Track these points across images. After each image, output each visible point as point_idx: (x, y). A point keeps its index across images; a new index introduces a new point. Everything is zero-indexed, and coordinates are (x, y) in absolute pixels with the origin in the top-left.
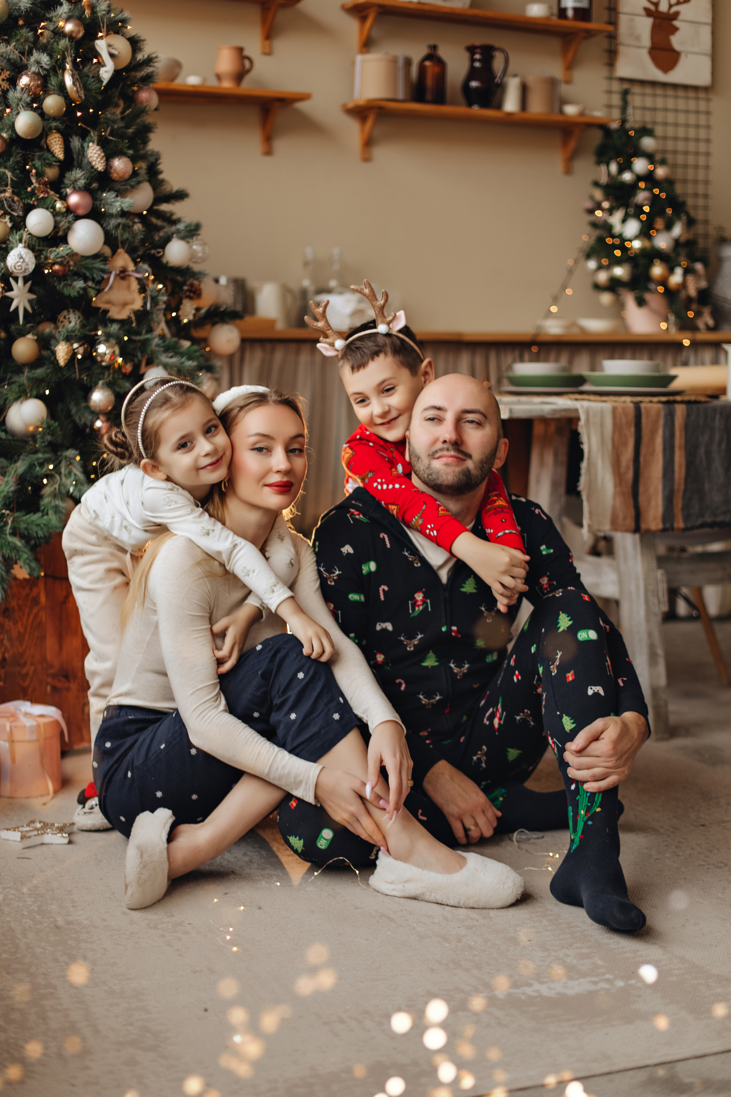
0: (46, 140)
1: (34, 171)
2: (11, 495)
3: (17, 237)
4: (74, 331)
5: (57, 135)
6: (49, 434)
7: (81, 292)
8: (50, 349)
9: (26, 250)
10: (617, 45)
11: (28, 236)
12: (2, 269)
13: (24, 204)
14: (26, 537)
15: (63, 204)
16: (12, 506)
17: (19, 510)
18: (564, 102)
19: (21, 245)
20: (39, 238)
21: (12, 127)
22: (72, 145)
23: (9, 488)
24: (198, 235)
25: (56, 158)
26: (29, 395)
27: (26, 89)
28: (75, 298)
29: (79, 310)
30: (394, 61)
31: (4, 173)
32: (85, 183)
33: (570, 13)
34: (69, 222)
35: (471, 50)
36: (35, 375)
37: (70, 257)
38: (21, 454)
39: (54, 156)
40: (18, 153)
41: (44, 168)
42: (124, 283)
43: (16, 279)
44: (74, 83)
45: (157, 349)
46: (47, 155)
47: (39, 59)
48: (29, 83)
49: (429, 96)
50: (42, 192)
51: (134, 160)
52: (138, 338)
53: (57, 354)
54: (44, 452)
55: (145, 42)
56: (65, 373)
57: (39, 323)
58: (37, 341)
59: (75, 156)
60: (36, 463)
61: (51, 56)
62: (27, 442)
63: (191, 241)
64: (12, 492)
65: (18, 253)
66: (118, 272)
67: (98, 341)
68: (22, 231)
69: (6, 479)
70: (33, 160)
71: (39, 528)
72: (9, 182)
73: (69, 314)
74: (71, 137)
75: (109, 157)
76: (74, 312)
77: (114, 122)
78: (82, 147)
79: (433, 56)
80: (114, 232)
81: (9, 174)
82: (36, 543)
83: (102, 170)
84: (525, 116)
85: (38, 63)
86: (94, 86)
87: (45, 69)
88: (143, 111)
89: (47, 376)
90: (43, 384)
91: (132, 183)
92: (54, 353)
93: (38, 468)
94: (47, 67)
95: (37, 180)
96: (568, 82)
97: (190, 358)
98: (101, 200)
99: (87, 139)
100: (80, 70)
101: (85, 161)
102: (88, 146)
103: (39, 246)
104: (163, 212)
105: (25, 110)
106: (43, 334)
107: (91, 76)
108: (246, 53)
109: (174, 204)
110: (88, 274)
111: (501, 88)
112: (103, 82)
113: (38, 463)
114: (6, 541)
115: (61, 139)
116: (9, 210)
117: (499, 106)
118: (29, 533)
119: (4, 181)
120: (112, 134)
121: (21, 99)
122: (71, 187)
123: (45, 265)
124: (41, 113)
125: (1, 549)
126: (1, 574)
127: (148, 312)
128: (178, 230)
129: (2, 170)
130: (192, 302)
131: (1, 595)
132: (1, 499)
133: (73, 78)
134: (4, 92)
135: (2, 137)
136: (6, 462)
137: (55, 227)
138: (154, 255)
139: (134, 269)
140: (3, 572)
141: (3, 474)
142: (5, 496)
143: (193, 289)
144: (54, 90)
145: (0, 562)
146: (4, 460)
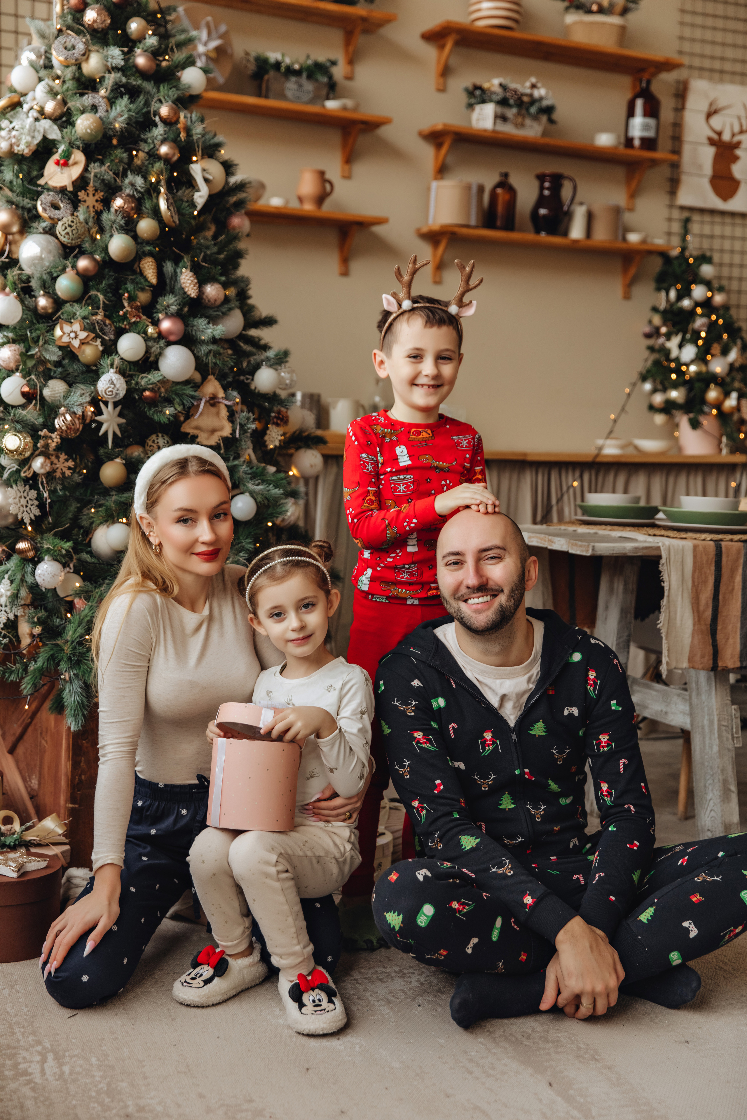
0: (139, 264)
1: (126, 295)
3: (109, 362)
5: (150, 260)
7: (172, 419)
9: (117, 376)
10: (679, 174)
11: (119, 361)
12: (93, 393)
13: (115, 327)
15: (154, 329)
18: (627, 230)
19: (112, 370)
20: (129, 362)
21: (106, 249)
22: (165, 269)
24: (286, 362)
25: (149, 282)
26: (116, 519)
27: (120, 211)
28: (165, 424)
29: (167, 434)
30: (469, 187)
31: (96, 296)
32: (178, 309)
33: (637, 143)
34: (160, 347)
35: (541, 178)
36: (121, 500)
37: (161, 383)
39: (146, 280)
40: (111, 276)
41: (137, 292)
42: (213, 410)
43: (106, 404)
44: (168, 207)
45: (245, 476)
46: (140, 279)
47: (133, 182)
48: (123, 205)
49: (499, 223)
50: (134, 317)
51: (225, 286)
55: (238, 166)
57: (126, 448)
58: (125, 465)
59: (168, 281)
61: (146, 180)
63: (279, 368)
65: (109, 378)
66: (208, 399)
68: (113, 356)
69: (90, 604)
70: (126, 284)
72: (101, 305)
74: (165, 262)
75: (201, 282)
76: (162, 436)
77: (207, 247)
78: (175, 272)
79: (504, 183)
80: (205, 359)
81: (101, 297)
83: (195, 297)
84: (590, 243)
85: (132, 185)
86: (188, 210)
87: (139, 192)
88: (235, 238)
91: (224, 310)
94: (142, 190)
95: (129, 303)
96: (631, 209)
97: (276, 487)
98: (193, 326)
99: (181, 264)
100: (175, 195)
101: (177, 287)
102: (181, 272)
103: (130, 370)
104: (252, 337)
105: (119, 233)
106: (130, 457)
107: (185, 200)
109: (263, 330)
110: (178, 400)
111: (568, 216)
112: (196, 207)
115: (153, 264)
116: (100, 334)
117: (566, 233)
119: (97, 304)
120: (204, 260)
121: (115, 221)
122: (164, 312)
123: (136, 390)
124: (135, 237)
125: (83, 676)
126: (82, 701)
127: (237, 439)
128: (268, 358)
129: (93, 292)
130: (279, 428)
131: (80, 722)
132: (84, 625)
133: (168, 202)
134: (99, 214)
135: (95, 260)
136: (91, 586)
137: (146, 352)
138: (243, 381)
139: (224, 396)
140: (84, 699)
141: (87, 599)
142: (88, 621)
143: (281, 416)
144: (149, 213)
145: (81, 688)
146: (88, 583)
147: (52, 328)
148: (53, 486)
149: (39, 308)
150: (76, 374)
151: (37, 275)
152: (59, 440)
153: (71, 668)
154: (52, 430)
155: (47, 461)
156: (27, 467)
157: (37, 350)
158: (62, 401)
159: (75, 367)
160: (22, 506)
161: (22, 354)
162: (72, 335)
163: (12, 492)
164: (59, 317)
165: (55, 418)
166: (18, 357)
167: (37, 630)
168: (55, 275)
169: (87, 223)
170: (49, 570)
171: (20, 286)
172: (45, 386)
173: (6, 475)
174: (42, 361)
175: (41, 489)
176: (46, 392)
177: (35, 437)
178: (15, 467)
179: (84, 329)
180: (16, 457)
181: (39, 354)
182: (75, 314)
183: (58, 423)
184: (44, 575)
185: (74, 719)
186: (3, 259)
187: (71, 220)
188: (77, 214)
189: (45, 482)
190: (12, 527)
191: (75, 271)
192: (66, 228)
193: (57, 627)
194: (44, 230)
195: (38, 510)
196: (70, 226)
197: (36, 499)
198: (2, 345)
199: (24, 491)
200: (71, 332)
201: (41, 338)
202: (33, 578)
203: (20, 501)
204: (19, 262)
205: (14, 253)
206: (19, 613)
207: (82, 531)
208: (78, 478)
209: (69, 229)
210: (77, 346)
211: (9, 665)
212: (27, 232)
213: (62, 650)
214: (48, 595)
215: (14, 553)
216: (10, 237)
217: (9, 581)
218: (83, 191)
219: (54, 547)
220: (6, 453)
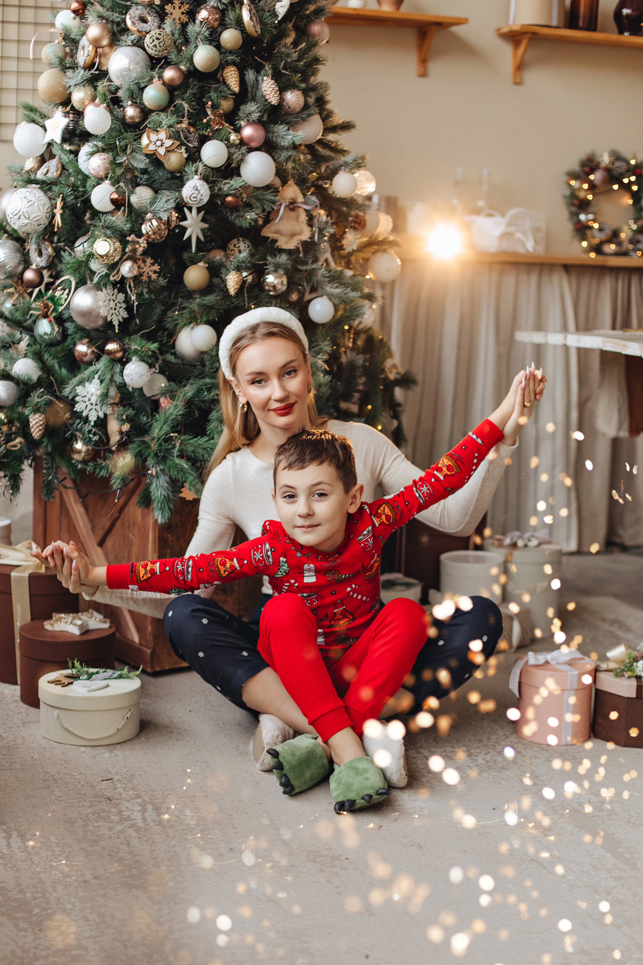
0: (223, 73)
1: (210, 103)
2: (179, 418)
3: (193, 169)
4: (244, 261)
5: (233, 68)
7: (253, 223)
8: (221, 278)
9: (202, 182)
11: (203, 168)
12: (178, 199)
13: (199, 134)
14: (192, 460)
15: (237, 136)
16: (179, 427)
17: (187, 432)
19: (196, 177)
20: (212, 169)
21: (191, 60)
22: (247, 78)
23: (177, 412)
24: (364, 166)
25: (232, 90)
26: (199, 321)
27: (205, 23)
28: (247, 229)
29: (248, 238)
31: (181, 105)
32: (259, 117)
34: (242, 154)
36: (206, 302)
37: (243, 189)
38: (189, 379)
39: (229, 89)
40: (195, 85)
41: (220, 100)
42: (293, 214)
43: (190, 209)
44: (251, 18)
45: (323, 279)
46: (223, 88)
48: (207, 17)
49: (581, 23)
50: (217, 124)
51: (306, 92)
52: (305, 268)
53: (227, 282)
56: (234, 300)
57: (210, 251)
58: (208, 269)
59: (249, 89)
62: (195, 366)
63: (356, 172)
64: (180, 415)
65: (194, 185)
66: (287, 203)
67: (267, 271)
68: (197, 163)
69: (175, 403)
70: (209, 92)
71: (206, 451)
72: (186, 114)
73: (238, 243)
74: (247, 70)
75: (282, 90)
76: (243, 240)
77: (288, 56)
78: (257, 80)
80: (284, 164)
81: (186, 106)
82: (201, 465)
83: (276, 104)
86: (270, 20)
87: (224, 4)
88: (315, 44)
89: (217, 303)
90: (213, 311)
91: (303, 116)
92: (224, 281)
93: (206, 393)
94: (225, 2)
95: (212, 111)
97: (353, 290)
98: (274, 132)
99: (262, 72)
100: (257, 5)
101: (259, 94)
102: (263, 80)
103: (213, 177)
104: (330, 142)
105: (203, 44)
106: (213, 262)
107: (267, 10)
109: (340, 135)
110: (259, 205)
112: (278, 16)
113: (205, 388)
114: (173, 463)
115: (236, 73)
116: (185, 141)
118: (195, 456)
119: (182, 112)
120: (285, 68)
121: (200, 32)
122: (246, 120)
123: (218, 196)
124: (218, 47)
125: (169, 471)
126: (168, 495)
127: (315, 243)
128: (346, 163)
129: (178, 102)
130: (356, 233)
131: (167, 515)
132: (169, 422)
133: (250, 13)
134: (184, 26)
135: (180, 70)
136: (175, 386)
137: (229, 158)
138: (321, 186)
139: (303, 200)
140: (170, 494)
141: (173, 398)
142: (173, 419)
143: (358, 220)
144: (231, 24)
145: (167, 483)
146: (173, 384)
147: (139, 137)
148: (140, 289)
149: (127, 118)
150: (161, 181)
151: (126, 86)
152: (146, 245)
153: (158, 463)
154: (140, 235)
155: (135, 265)
156: (115, 272)
157: (125, 158)
158: (148, 207)
160: (111, 309)
161: (111, 163)
162: (159, 143)
163: (102, 295)
164: (146, 126)
165: (142, 224)
166: (107, 165)
167: (126, 427)
168: (143, 85)
169: (173, 35)
170: (137, 369)
171: (109, 97)
172: (132, 193)
173: (96, 279)
174: (130, 169)
175: (129, 292)
176: (134, 199)
177: (124, 243)
178: (105, 271)
179: (170, 138)
180: (106, 262)
181: (127, 162)
182: (161, 122)
183: (145, 228)
184: (132, 375)
185: (161, 512)
186: (93, 71)
187: (158, 33)
188: (164, 26)
189: (132, 286)
190: (102, 329)
191: (161, 81)
192: (153, 41)
193: (145, 425)
194: (132, 42)
195: (126, 313)
196: (158, 39)
197: (124, 302)
198: (92, 154)
199: (113, 295)
200: (157, 140)
201: (129, 147)
202: (121, 378)
203: (109, 304)
204: (108, 74)
205: (104, 65)
206: (109, 411)
207: (166, 333)
208: (162, 282)
209: (156, 42)
210: (163, 154)
211: (99, 461)
212: (116, 45)
213: (150, 447)
214: (135, 395)
215: (104, 354)
216: (100, 50)
217: (98, 381)
218: (170, 5)
219: (141, 348)
220: (97, 258)
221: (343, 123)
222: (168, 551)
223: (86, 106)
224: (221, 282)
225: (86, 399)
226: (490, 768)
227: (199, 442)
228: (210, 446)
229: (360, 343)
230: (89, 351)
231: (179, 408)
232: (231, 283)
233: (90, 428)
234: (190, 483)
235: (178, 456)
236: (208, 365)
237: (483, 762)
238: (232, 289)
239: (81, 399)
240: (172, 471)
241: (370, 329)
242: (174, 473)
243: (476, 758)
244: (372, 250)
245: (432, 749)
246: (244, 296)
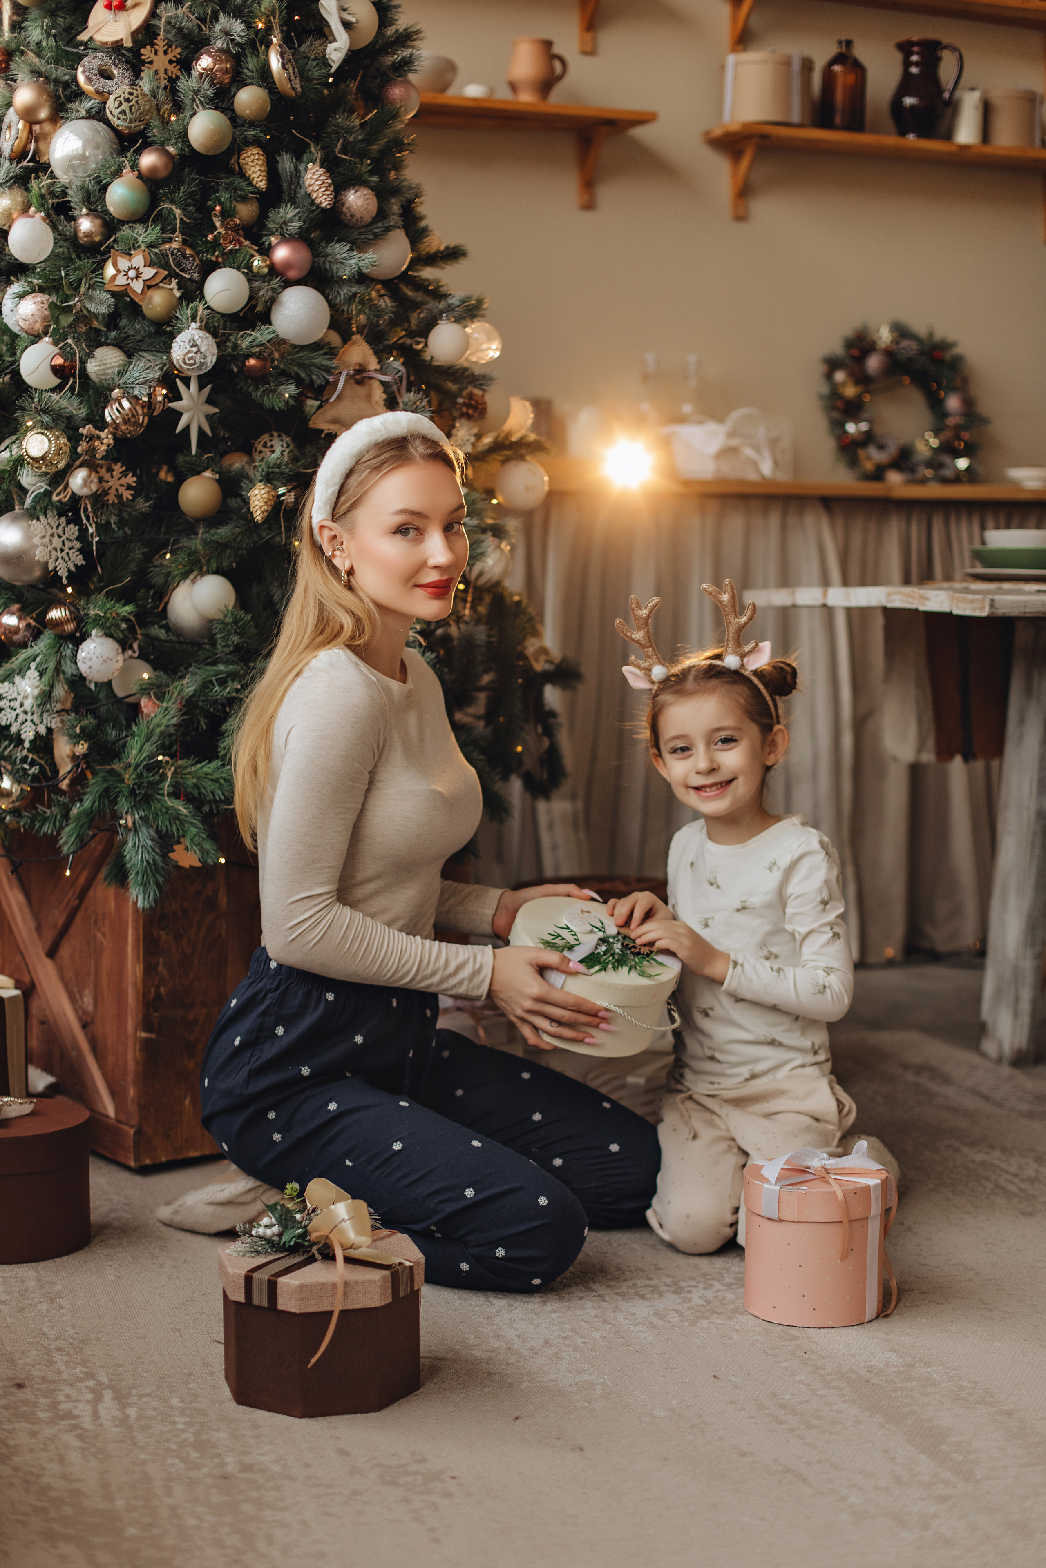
0: (239, 158)
2: (172, 730)
3: (189, 312)
4: (279, 466)
5: (256, 150)
6: (236, 632)
8: (241, 496)
9: (202, 333)
11: (207, 312)
12: (165, 365)
13: (201, 260)
14: (195, 800)
15: (264, 261)
16: (175, 747)
17: (185, 755)
19: (193, 325)
20: (223, 315)
21: (184, 136)
22: (279, 165)
23: (169, 720)
24: (481, 315)
25: (255, 186)
26: (205, 568)
27: (207, 76)
28: (282, 412)
29: (288, 435)
30: (787, 63)
31: (170, 211)
32: (301, 229)
34: (273, 289)
35: (905, 48)
36: (215, 538)
37: (274, 344)
38: (190, 666)
39: (250, 183)
40: (193, 179)
41: (234, 203)
42: (361, 390)
43: (187, 381)
44: (283, 66)
46: (238, 182)
47: (228, 28)
48: (212, 66)
49: (838, 120)
50: (231, 242)
51: (380, 193)
53: (251, 502)
54: (227, 663)
55: (399, 9)
56: (264, 534)
57: (223, 455)
58: (218, 481)
59: (285, 184)
60: (214, 679)
61: (249, 25)
62: (200, 645)
63: (468, 324)
64: (174, 725)
65: (189, 337)
66: (351, 372)
68: (197, 304)
69: (164, 705)
70: (218, 191)
71: (217, 785)
72: (178, 225)
73: (271, 441)
74: (280, 155)
75: (339, 187)
76: (279, 436)
77: (349, 131)
78: (297, 169)
79: (845, 57)
80: (346, 309)
81: (178, 212)
82: (211, 809)
83: (329, 207)
84: (987, 150)
85: (227, 33)
86: (316, 73)
87: (238, 44)
88: (394, 117)
89: (235, 539)
90: (228, 552)
91: (377, 231)
92: (246, 502)
93: (217, 688)
94: (240, 40)
95: (222, 222)
98: (326, 255)
99: (305, 158)
100: (295, 49)
101: (301, 192)
102: (306, 170)
103: (224, 327)
104: (426, 280)
105: (204, 108)
106: (229, 472)
107: (312, 56)
108: (557, 49)
109: (443, 268)
110: (303, 375)
111: (952, 107)
112: (331, 67)
113: (217, 680)
114: (163, 806)
115: (261, 157)
116: (177, 270)
117: (949, 135)
118: (200, 794)
119: (170, 223)
120: (344, 151)
121: (199, 91)
122: (278, 233)
123: (232, 356)
124: (234, 119)
125: (155, 819)
126: (154, 860)
128: (449, 305)
129: (166, 205)
130: (471, 424)
131: (152, 894)
132: (155, 738)
133: (282, 57)
134: (172, 81)
135: (167, 153)
136: (166, 677)
137: (251, 298)
138: (411, 346)
139: (378, 367)
140: (157, 857)
141: (161, 697)
142: (162, 733)
143: (473, 403)
144: (253, 78)
145: (152, 840)
146: (162, 673)
147: (101, 266)
148: (103, 515)
149: (81, 235)
150: (139, 338)
151: (77, 182)
152: (111, 441)
153: (136, 807)
154: (101, 425)
155: (93, 474)
156: (61, 487)
157: (77, 299)
158: (116, 379)
159: (137, 326)
160: (55, 549)
161: (52, 306)
162: (132, 273)
163: (38, 526)
164: (110, 247)
165: (104, 408)
166: (47, 313)
167: (82, 748)
168: (104, 182)
169: (154, 96)
170: (98, 651)
171: (50, 201)
172: (90, 355)
173: (29, 500)
174: (84, 317)
175: (85, 521)
176: (92, 367)
177: (74, 438)
178: (43, 487)
179: (150, 264)
180: (44, 469)
181: (80, 305)
182: (136, 240)
183: (110, 414)
184: (90, 659)
185: (141, 890)
186: (24, 163)
187: (128, 90)
188: (141, 83)
189: (90, 510)
190: (41, 586)
191: (137, 173)
192: (121, 104)
193: (114, 743)
194: (88, 112)
195: (81, 557)
196: (127, 100)
197: (77, 539)
198: (21, 296)
199: (58, 526)
200: (130, 269)
201: (83, 282)
202: (74, 667)
203: (51, 541)
204: (50, 167)
205: (44, 154)
206: (55, 724)
207: (152, 592)
208: (142, 505)
209: (125, 106)
210: (139, 292)
211: (40, 808)
212: (62, 118)
213: (123, 781)
214: (101, 696)
215: (45, 627)
216: (37, 128)
217: (37, 674)
218: (148, 47)
219: (105, 613)
220: (28, 463)
221: (447, 248)
222: (161, 960)
223: (13, 220)
224: (242, 504)
225: (16, 704)
226: (713, 1312)
227: (205, 769)
228: (224, 775)
229: (482, 609)
230: (22, 625)
231: (172, 712)
232: (257, 503)
233: (25, 752)
234: (192, 840)
235: (170, 795)
236: (219, 641)
237: (701, 1302)
238: (259, 512)
239: (8, 704)
240: (160, 819)
241: (498, 584)
242: (163, 823)
243: (689, 1296)
244: (500, 458)
245: (613, 1283)
246: (281, 527)
